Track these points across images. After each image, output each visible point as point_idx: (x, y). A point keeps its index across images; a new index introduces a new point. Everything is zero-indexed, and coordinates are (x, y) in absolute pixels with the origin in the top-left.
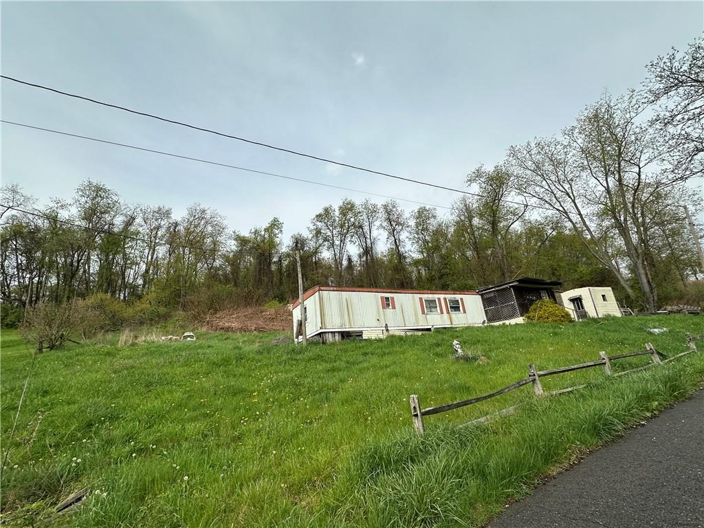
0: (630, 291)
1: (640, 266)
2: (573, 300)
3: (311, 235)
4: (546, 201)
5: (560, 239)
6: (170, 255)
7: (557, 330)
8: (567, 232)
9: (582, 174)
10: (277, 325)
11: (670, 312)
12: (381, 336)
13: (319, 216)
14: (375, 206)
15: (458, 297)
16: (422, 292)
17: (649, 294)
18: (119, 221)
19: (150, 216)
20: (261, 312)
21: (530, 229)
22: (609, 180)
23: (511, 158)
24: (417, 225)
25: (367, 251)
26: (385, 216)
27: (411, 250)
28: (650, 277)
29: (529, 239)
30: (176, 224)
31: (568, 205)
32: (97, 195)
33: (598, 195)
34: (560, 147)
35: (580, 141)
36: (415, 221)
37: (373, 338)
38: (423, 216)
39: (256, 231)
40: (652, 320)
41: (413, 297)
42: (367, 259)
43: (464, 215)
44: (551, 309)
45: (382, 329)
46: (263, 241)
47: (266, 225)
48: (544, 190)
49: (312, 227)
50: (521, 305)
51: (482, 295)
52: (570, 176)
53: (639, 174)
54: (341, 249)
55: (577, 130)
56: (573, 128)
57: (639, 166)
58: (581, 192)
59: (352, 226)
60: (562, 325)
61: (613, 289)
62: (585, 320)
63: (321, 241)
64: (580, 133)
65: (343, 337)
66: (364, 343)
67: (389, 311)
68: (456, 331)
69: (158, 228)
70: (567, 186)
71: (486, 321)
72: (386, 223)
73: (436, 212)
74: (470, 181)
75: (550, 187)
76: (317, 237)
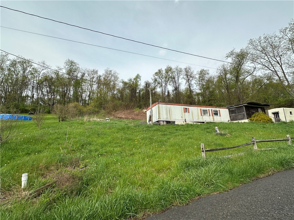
2: (274, 113)
3: (153, 81)
4: (266, 66)
5: (271, 85)
6: (98, 88)
7: (265, 126)
8: (275, 81)
9: (288, 52)
10: (139, 117)
12: (183, 124)
13: (156, 73)
14: (181, 69)
15: (218, 109)
16: (201, 106)
18: (79, 75)
19: (90, 73)
20: (133, 112)
21: (256, 80)
23: (250, 45)
24: (200, 77)
25: (176, 89)
26: (185, 73)
27: (196, 89)
29: (254, 84)
30: (100, 76)
31: (278, 68)
32: (71, 65)
34: (277, 39)
35: (289, 35)
37: (180, 124)
38: (202, 73)
39: (130, 79)
41: (197, 108)
42: (176, 92)
43: (223, 73)
44: (263, 117)
45: (183, 121)
46: (133, 84)
47: (134, 77)
48: (265, 60)
49: (153, 78)
50: (247, 114)
51: (229, 109)
52: (281, 54)
54: (165, 87)
55: (288, 29)
56: (286, 28)
58: (286, 61)
59: (170, 78)
60: (267, 124)
62: (280, 122)
63: (156, 84)
64: (290, 31)
65: (167, 123)
66: (176, 126)
67: (187, 114)
69: (93, 78)
70: (278, 59)
71: (230, 120)
72: (185, 77)
73: (209, 71)
74: (227, 57)
75: (269, 59)
76: (155, 82)
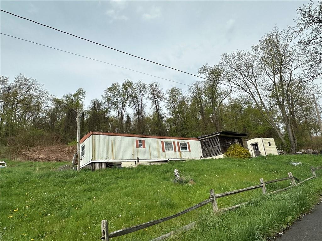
0: (283, 140)
1: (289, 126)
2: (253, 145)
3: (104, 101)
4: (242, 87)
5: (250, 111)
7: (242, 163)
8: (253, 107)
11: (303, 153)
12: (134, 166)
13: (109, 89)
14: (145, 85)
15: (186, 141)
16: (163, 137)
17: (293, 143)
22: (275, 77)
23: (223, 61)
24: (171, 98)
25: (140, 112)
26: (151, 91)
28: (294, 133)
31: (253, 90)
33: (269, 86)
34: (251, 57)
35: (261, 54)
36: (169, 96)
38: (174, 93)
39: (67, 96)
40: (294, 157)
41: (157, 141)
42: (139, 117)
43: (196, 93)
44: (239, 150)
45: (135, 160)
46: (72, 103)
48: (241, 80)
49: (105, 95)
50: (222, 147)
51: (201, 141)
52: (255, 74)
53: (291, 75)
54: (123, 110)
55: (260, 47)
56: (258, 46)
57: (291, 70)
58: (260, 83)
60: (245, 160)
61: (275, 139)
62: (258, 157)
64: (261, 49)
65: (107, 166)
67: (141, 149)
68: (183, 163)
70: (253, 80)
71: (203, 156)
72: (151, 96)
73: (182, 91)
74: (200, 72)
75: (244, 79)
76: (108, 102)
